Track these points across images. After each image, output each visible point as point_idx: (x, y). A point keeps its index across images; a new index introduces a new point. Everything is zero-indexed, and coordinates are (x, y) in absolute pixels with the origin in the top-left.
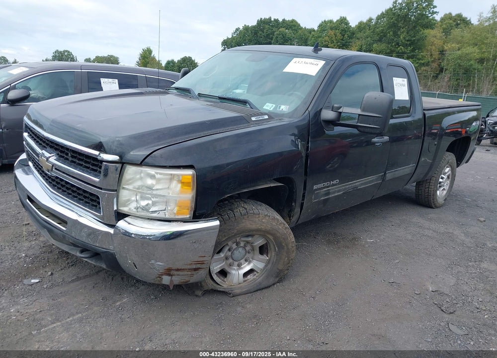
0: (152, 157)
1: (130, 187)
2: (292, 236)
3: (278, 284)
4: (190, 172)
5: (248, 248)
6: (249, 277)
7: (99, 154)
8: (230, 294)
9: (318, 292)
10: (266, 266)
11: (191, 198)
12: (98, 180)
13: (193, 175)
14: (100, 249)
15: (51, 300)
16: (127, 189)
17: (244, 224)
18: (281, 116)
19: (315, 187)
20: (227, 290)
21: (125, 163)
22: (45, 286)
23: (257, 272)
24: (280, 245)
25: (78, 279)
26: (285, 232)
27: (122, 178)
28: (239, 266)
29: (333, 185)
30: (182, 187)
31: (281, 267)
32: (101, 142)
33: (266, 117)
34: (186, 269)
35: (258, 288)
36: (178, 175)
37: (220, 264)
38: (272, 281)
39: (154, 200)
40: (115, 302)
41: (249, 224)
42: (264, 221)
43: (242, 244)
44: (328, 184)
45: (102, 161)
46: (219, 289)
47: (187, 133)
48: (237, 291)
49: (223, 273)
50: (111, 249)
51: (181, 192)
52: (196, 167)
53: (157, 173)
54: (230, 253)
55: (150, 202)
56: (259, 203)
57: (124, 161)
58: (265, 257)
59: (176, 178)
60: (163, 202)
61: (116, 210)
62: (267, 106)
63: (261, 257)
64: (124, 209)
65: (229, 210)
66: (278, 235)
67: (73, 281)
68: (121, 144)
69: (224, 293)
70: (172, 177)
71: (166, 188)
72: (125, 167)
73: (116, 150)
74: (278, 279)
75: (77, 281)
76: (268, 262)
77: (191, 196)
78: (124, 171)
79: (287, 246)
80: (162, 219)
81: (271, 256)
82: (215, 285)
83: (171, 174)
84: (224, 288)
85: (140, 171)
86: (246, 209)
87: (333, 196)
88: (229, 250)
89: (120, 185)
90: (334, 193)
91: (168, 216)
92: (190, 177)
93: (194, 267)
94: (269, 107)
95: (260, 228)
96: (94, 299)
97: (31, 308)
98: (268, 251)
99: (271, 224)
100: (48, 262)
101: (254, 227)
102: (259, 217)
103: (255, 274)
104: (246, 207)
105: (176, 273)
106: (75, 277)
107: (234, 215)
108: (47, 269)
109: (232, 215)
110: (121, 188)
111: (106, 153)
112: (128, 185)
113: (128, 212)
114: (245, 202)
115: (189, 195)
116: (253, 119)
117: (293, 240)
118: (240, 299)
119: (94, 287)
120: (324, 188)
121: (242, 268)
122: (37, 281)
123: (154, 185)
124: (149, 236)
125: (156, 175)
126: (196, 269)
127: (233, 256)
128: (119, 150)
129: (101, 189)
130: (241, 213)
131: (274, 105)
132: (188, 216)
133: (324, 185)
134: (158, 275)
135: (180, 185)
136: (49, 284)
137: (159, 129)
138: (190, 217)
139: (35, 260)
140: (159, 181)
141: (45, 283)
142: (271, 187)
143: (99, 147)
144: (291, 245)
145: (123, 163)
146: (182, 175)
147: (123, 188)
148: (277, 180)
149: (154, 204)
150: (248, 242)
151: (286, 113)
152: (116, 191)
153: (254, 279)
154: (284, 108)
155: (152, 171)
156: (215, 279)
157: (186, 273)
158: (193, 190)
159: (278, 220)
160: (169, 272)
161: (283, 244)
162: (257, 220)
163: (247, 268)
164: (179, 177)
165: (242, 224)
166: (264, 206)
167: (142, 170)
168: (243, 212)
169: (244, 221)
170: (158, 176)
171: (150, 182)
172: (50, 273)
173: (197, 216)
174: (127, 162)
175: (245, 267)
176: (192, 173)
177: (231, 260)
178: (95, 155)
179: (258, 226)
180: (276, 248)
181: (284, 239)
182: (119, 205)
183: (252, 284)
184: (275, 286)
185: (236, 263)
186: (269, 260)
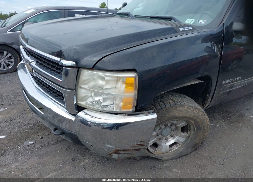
0: (101, 62)
1: (86, 87)
2: (208, 120)
3: (194, 152)
4: (132, 75)
5: (173, 128)
6: (173, 147)
7: (60, 60)
8: (160, 160)
9: (225, 160)
10: (186, 140)
11: (133, 96)
12: (61, 80)
13: (135, 77)
14: (67, 130)
15: (39, 159)
16: (84, 88)
17: (173, 113)
18: (201, 27)
19: (224, 82)
20: (158, 157)
21: (80, 68)
22: (36, 147)
23: (179, 144)
24: (199, 127)
25: (58, 142)
26: (204, 118)
27: (79, 79)
28: (167, 140)
29: (237, 81)
30: (126, 87)
31: (197, 141)
32: (61, 51)
33: (190, 28)
34: (130, 150)
35: (180, 156)
36: (123, 78)
37: (153, 139)
38: (190, 150)
39: (104, 97)
40: (80, 162)
41: (176, 113)
42: (188, 110)
43: (169, 125)
44: (233, 80)
45: (62, 66)
46: (152, 157)
47: (130, 42)
48: (165, 158)
49: (155, 145)
50: (74, 131)
51: (126, 92)
52: (138, 71)
53: (106, 76)
54: (160, 131)
55: (101, 98)
56: (183, 95)
57: (80, 66)
58: (185, 134)
59: (121, 80)
60: (112, 98)
61: (75, 104)
62: (188, 21)
63: (182, 134)
64: (82, 103)
65: (161, 101)
66: (198, 120)
67: (54, 144)
68: (78, 52)
69: (156, 159)
70: (118, 79)
71: (114, 88)
72: (81, 71)
73: (73, 57)
74: (194, 149)
75: (57, 144)
76: (188, 137)
77: (133, 94)
78: (80, 74)
79: (204, 128)
80: (111, 112)
81: (190, 134)
82: (149, 153)
83: (117, 77)
84: (155, 156)
85: (93, 74)
86: (174, 101)
87: (235, 88)
88: (160, 129)
89: (78, 85)
90: (236, 86)
91: (115, 110)
92: (133, 79)
93: (136, 148)
94: (190, 21)
95: (185, 116)
96: (66, 159)
97: (25, 165)
98: (188, 130)
99: (194, 112)
100: (41, 128)
101: (181, 115)
102: (185, 107)
103: (178, 146)
104: (174, 99)
105: (122, 152)
106: (56, 141)
107: (165, 106)
108: (39, 134)
109: (163, 106)
110: (79, 87)
111: (65, 59)
112: (84, 84)
113: (85, 106)
114: (173, 95)
115: (132, 93)
116: (181, 29)
117: (209, 123)
118: (168, 164)
119: (67, 149)
120: (230, 83)
121: (169, 141)
122: (32, 143)
123: (104, 86)
124: (102, 124)
125: (105, 77)
126: (137, 150)
127: (162, 133)
128: (76, 57)
129: (64, 88)
130: (171, 105)
131: (194, 20)
132: (131, 110)
133: (230, 81)
134: (109, 153)
135: (124, 86)
136: (39, 146)
137: (107, 39)
138: (133, 111)
139: (33, 127)
140: (107, 82)
141: (37, 145)
142: (194, 84)
143: (60, 54)
144: (206, 127)
145: (79, 67)
146: (126, 77)
147: (81, 87)
148: (199, 79)
149: (104, 100)
150: (173, 124)
151: (204, 25)
152: (75, 89)
153: (177, 149)
154: (202, 22)
155: (102, 74)
156: (150, 150)
157: (130, 152)
158: (135, 89)
159: (199, 109)
160: (117, 152)
161: (201, 126)
162: (183, 110)
163: (172, 141)
164: (124, 79)
165: (171, 113)
166: (188, 98)
167: (94, 73)
168: (172, 103)
169: (173, 110)
170: (107, 78)
171: (101, 82)
172: (40, 137)
173: (138, 110)
174: (82, 66)
175: (170, 140)
176: (134, 76)
177: (160, 136)
178: (57, 61)
179: (183, 114)
180: (195, 129)
181: (202, 123)
182: (78, 101)
183: (176, 153)
184: (192, 153)
185: (164, 138)
186: (189, 137)
